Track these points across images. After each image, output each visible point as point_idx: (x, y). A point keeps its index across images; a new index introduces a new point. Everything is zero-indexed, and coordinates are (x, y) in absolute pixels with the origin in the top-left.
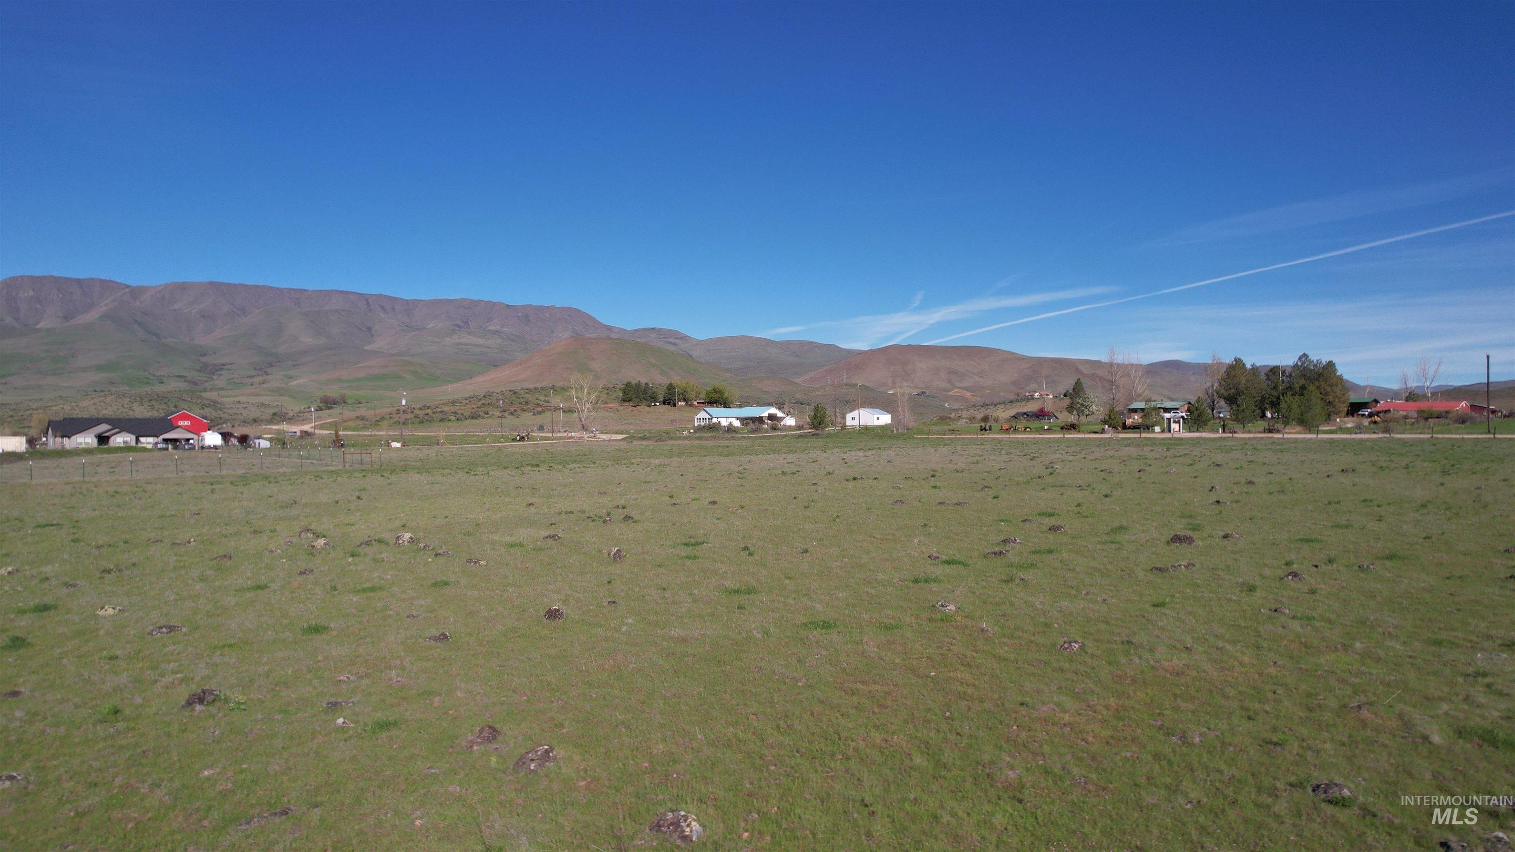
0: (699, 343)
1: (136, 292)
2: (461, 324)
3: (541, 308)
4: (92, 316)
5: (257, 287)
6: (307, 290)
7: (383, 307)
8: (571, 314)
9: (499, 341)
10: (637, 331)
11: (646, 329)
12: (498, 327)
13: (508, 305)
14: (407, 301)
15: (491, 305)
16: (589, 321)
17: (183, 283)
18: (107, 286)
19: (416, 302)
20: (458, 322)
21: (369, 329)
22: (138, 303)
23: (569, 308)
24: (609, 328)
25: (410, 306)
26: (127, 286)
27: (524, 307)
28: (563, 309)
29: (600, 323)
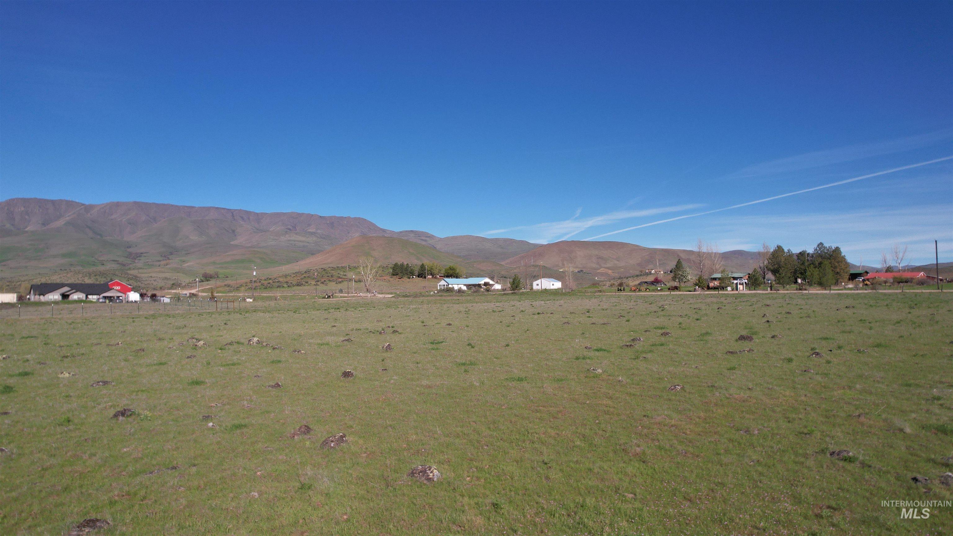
0: (441, 240)
1: (88, 208)
2: (291, 228)
3: (341, 218)
4: (60, 223)
5: (164, 205)
6: (195, 207)
7: (242, 218)
8: (360, 222)
9: (314, 239)
10: (401, 232)
11: (407, 231)
12: (315, 230)
13: (320, 216)
14: (257, 214)
15: (310, 216)
16: (371, 226)
17: (118, 202)
18: (70, 204)
19: (263, 214)
20: (289, 227)
21: (233, 231)
23: (359, 218)
24: (384, 231)
25: (259, 217)
26: (83, 205)
27: (331, 217)
28: (355, 219)
29: (378, 227)
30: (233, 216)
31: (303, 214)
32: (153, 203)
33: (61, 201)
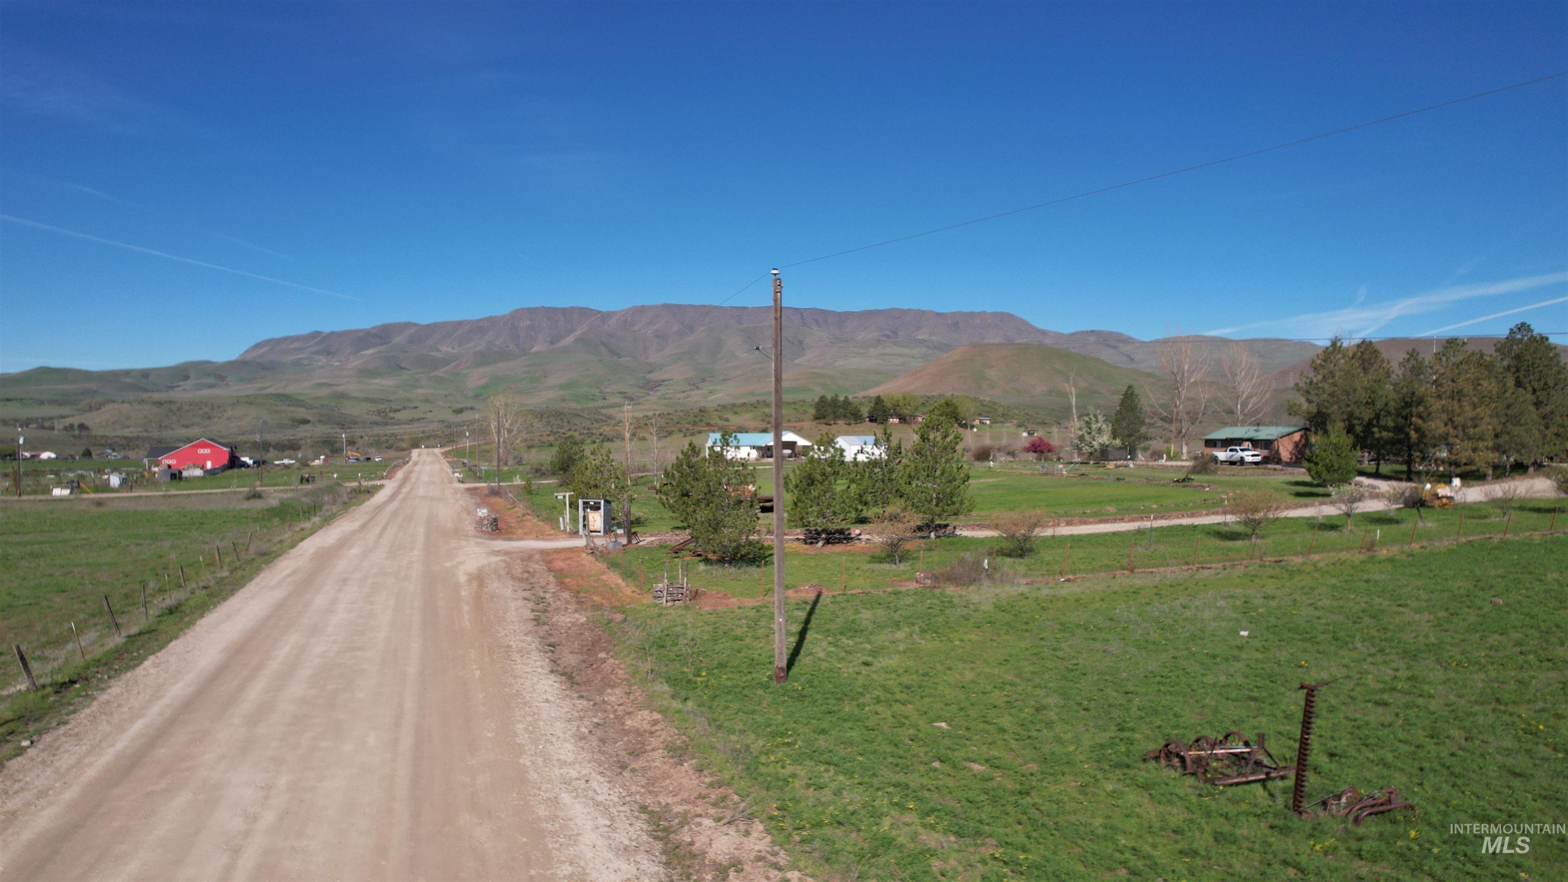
0: (1143, 344)
1: (605, 316)
2: (891, 334)
3: (971, 315)
4: (569, 340)
5: (704, 306)
6: (747, 308)
7: (816, 321)
8: (1004, 319)
9: (924, 350)
10: (1073, 334)
11: (1083, 332)
12: (927, 336)
13: (938, 314)
14: (839, 313)
15: (921, 314)
16: (1023, 326)
17: (643, 306)
18: (584, 312)
19: (848, 315)
20: (887, 332)
21: (801, 342)
22: (606, 326)
23: (1002, 314)
24: (1044, 333)
25: (842, 318)
26: (600, 312)
27: (954, 314)
28: (995, 314)
29: (1033, 327)
30: (802, 318)
31: (909, 311)
32: (690, 306)
33: (573, 309)
